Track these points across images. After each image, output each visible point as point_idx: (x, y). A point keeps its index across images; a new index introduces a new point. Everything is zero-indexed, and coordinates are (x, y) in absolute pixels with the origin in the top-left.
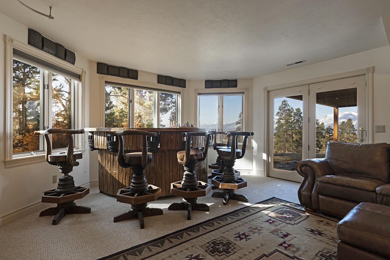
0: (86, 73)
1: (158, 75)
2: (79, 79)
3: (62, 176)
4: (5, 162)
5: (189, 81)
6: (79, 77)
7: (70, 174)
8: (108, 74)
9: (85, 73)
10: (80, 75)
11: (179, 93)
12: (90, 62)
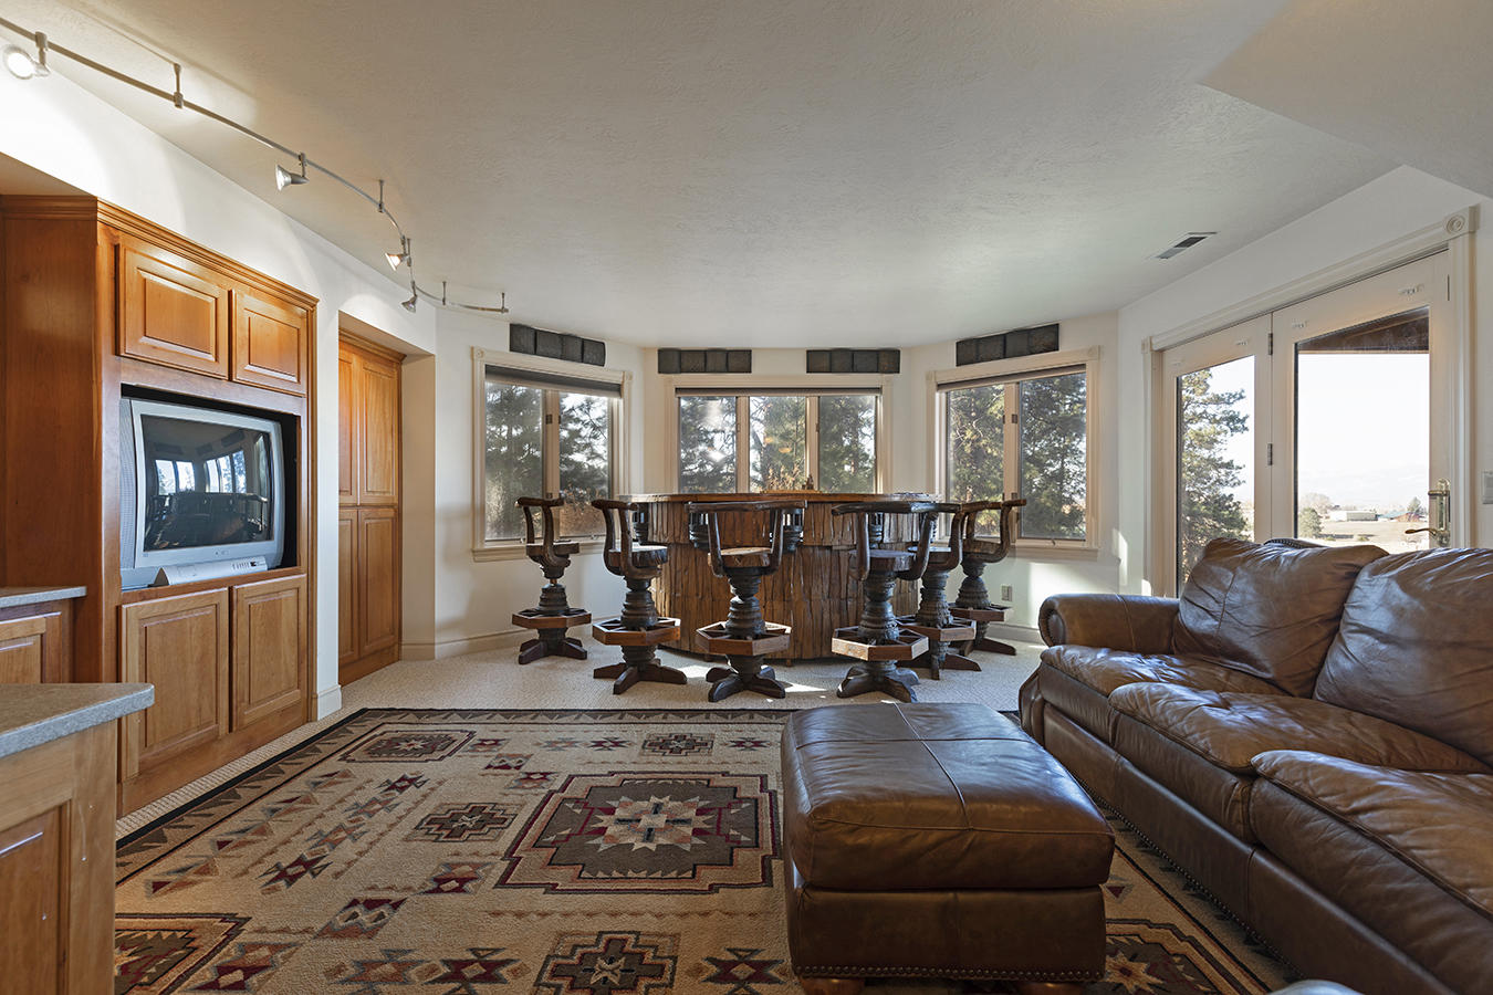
0: (634, 377)
1: (808, 352)
2: (616, 393)
3: (547, 584)
4: (473, 552)
5: (911, 349)
6: (617, 389)
7: (559, 581)
8: (681, 371)
9: (631, 378)
10: (619, 385)
11: (878, 390)
12: (644, 350)
